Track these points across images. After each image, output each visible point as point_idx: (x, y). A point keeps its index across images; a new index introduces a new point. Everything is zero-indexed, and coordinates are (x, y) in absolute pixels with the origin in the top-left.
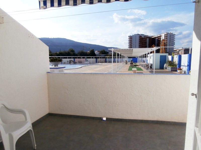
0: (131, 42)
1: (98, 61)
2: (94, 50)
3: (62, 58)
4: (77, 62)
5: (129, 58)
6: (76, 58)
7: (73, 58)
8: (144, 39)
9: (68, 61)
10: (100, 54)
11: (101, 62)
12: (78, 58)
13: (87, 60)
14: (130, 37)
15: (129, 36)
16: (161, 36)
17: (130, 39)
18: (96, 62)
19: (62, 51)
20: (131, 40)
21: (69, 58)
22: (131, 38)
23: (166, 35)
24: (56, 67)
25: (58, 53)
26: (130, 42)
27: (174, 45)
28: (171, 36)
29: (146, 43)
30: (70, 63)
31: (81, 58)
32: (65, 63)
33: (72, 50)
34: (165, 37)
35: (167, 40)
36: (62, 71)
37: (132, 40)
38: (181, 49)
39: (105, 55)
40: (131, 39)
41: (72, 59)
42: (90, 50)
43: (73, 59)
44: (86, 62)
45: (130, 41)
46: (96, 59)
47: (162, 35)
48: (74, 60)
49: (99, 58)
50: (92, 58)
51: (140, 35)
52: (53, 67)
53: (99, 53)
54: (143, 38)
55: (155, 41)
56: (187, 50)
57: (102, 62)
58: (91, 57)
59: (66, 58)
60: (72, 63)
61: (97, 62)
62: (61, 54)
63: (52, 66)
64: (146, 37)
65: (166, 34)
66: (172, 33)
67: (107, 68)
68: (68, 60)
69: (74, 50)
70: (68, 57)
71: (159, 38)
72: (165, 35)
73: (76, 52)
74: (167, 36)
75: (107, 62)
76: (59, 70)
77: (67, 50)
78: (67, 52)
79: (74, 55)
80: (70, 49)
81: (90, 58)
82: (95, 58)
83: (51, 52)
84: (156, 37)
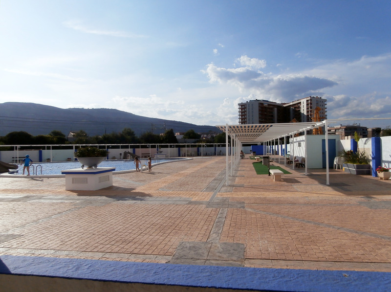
0: (244, 115)
1: (182, 152)
2: (174, 131)
3: (108, 147)
4: (140, 155)
5: (244, 145)
6: (138, 147)
7: (131, 147)
8: (268, 110)
9: (121, 154)
10: (185, 138)
11: (188, 156)
12: (143, 147)
13: (161, 152)
14: (241, 106)
15: (239, 104)
16: (300, 103)
17: (242, 109)
18: (179, 156)
19: (109, 133)
20: (244, 112)
21: (123, 147)
22: (243, 107)
23: (309, 102)
24: (93, 170)
25: (100, 137)
26: (242, 116)
28: (319, 104)
29: (272, 116)
30: (125, 157)
31: (148, 147)
32: (114, 159)
33: (129, 131)
34: (307, 104)
35: (311, 111)
36: (108, 178)
37: (246, 111)
38: (339, 126)
39: (196, 140)
40: (244, 109)
41: (130, 150)
42: (166, 132)
43: (132, 149)
44: (158, 156)
45: (242, 112)
46: (177, 148)
47: (302, 101)
48: (134, 151)
49: (184, 146)
50: (171, 146)
51: (260, 102)
52: (86, 168)
53: (182, 136)
54: (266, 107)
55: (289, 113)
56: (350, 129)
57: (191, 156)
58: (169, 144)
59: (117, 147)
60: (130, 157)
61: (181, 155)
62: (107, 140)
63: (83, 166)
64: (273, 106)
65: (309, 99)
66: (321, 98)
67: (206, 167)
68: (122, 151)
69: (133, 132)
70: (122, 144)
71: (296, 107)
73: (138, 135)
74: (311, 104)
75: (201, 155)
76: (100, 178)
77: (120, 131)
78: (119, 134)
79: (134, 140)
80: (125, 130)
81: (167, 147)
82: (177, 146)
83: (86, 135)
84: (290, 105)
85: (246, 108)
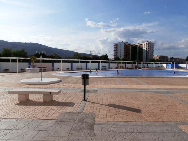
0: (116, 49)
14: (115, 44)
16: (143, 44)
17: (115, 46)
27: (154, 53)
28: (152, 45)
29: (129, 50)
34: (147, 45)
35: (148, 48)
37: (117, 47)
47: (144, 43)
51: (124, 43)
54: (127, 46)
55: (137, 49)
56: (162, 57)
64: (129, 45)
66: (152, 42)
71: (140, 46)
72: (147, 43)
84: (137, 45)
85: (117, 45)
